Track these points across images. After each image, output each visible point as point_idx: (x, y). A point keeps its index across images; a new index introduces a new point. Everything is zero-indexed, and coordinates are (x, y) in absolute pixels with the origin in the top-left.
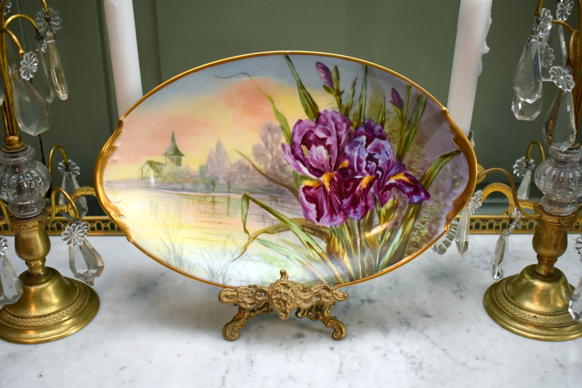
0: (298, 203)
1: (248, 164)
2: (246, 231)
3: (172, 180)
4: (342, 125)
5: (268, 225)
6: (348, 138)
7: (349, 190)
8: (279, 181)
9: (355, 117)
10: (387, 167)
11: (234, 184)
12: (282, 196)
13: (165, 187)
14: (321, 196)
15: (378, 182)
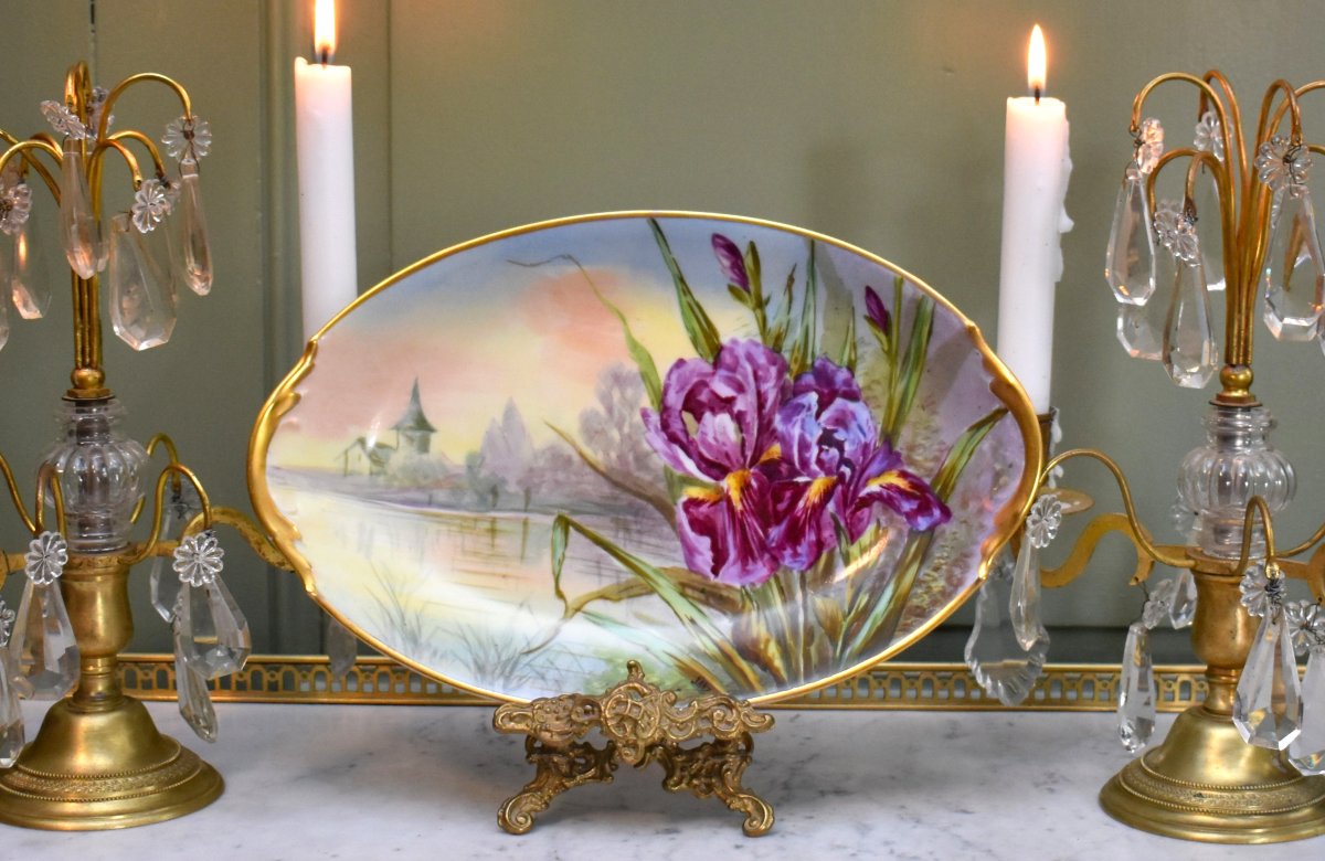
0: (673, 535)
1: (568, 450)
2: (560, 595)
3: (407, 483)
4: (768, 370)
5: (607, 583)
6: (780, 397)
7: (782, 507)
8: (634, 488)
9: (796, 354)
10: (861, 458)
11: (537, 493)
12: (639, 519)
13: (393, 496)
14: (722, 519)
15: (843, 491)
